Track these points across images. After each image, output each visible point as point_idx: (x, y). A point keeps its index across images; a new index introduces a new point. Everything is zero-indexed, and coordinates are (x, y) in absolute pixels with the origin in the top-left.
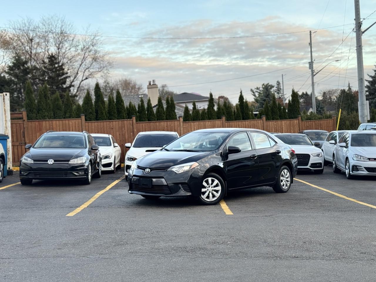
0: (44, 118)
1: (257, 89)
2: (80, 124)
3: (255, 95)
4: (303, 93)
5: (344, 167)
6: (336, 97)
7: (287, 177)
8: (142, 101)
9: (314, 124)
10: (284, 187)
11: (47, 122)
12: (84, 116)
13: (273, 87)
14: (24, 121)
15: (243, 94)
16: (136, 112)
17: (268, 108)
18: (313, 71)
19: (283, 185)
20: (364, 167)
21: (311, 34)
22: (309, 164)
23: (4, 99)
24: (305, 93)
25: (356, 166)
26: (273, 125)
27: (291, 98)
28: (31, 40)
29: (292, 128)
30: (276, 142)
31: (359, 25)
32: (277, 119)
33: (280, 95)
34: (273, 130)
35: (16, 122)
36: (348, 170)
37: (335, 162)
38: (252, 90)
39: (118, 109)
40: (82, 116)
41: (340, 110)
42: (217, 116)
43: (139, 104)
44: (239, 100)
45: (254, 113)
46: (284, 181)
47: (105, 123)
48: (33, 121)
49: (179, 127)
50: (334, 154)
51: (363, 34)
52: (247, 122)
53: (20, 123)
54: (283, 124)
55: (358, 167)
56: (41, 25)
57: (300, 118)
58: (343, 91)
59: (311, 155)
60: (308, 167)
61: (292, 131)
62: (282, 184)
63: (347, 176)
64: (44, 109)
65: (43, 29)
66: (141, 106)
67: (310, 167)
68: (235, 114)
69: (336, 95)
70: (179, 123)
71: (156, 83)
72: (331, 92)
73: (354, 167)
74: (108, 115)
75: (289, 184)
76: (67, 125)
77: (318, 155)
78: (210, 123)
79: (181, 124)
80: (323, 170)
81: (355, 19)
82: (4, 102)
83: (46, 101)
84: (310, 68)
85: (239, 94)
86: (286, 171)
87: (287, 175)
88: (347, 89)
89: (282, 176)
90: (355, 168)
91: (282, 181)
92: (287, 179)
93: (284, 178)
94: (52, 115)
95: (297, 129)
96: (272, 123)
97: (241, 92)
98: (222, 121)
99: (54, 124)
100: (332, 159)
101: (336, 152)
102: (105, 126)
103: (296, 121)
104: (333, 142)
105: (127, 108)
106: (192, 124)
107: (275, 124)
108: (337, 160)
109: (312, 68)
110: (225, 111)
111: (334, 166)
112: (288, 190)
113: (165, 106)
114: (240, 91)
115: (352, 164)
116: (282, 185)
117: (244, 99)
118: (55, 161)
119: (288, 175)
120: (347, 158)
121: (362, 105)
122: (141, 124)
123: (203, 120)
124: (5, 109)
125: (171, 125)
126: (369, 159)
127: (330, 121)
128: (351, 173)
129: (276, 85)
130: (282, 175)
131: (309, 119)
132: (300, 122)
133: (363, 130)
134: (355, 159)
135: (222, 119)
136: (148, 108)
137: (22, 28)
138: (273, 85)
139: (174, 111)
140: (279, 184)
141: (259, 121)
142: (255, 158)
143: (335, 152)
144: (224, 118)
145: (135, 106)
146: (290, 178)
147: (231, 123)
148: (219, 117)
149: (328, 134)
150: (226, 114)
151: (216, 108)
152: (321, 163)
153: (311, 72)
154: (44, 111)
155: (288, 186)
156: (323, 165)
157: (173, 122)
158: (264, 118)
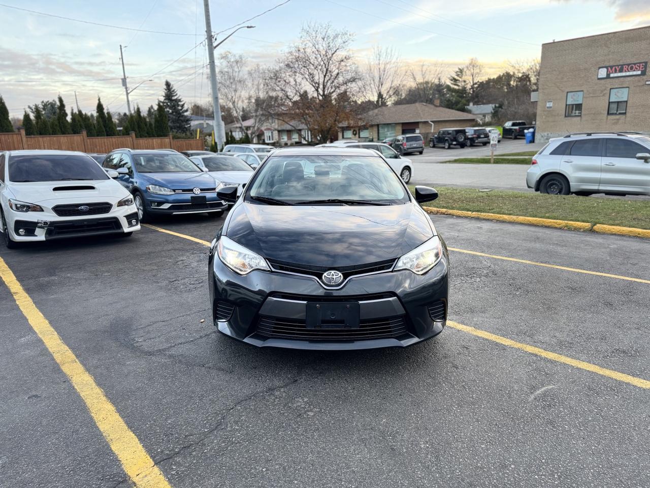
15: (102, 102)
26: (144, 144)
44: (97, 109)
49: (20, 143)
68: (95, 128)
70: (19, 138)
78: (65, 138)
79: (24, 139)
81: (206, 31)
85: (97, 102)
96: (142, 142)
97: (99, 100)
98: (82, 137)
106: (41, 139)
107: (146, 142)
110: (82, 123)
117: (103, 109)
121: (219, 125)
123: (55, 134)
125: (7, 141)
135: (82, 133)
141: (128, 138)
148: (75, 131)
150: (85, 127)
157: (10, 136)
158: (134, 135)
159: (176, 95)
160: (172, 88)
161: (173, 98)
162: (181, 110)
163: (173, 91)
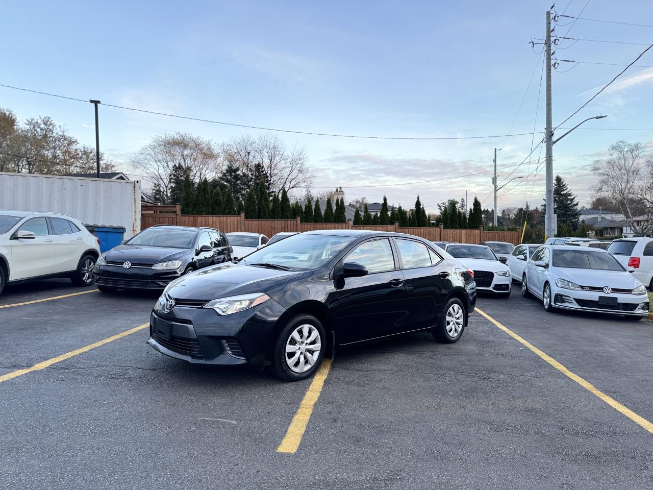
0: (200, 213)
1: (443, 204)
2: (239, 222)
3: (441, 209)
4: (484, 210)
5: (542, 294)
6: (514, 214)
7: (457, 316)
8: (309, 201)
9: (497, 235)
10: (451, 334)
11: (203, 218)
12: (244, 214)
13: (458, 203)
14: (178, 215)
16: (302, 212)
17: (447, 216)
18: (496, 186)
19: (451, 331)
20: (574, 299)
21: (495, 152)
22: (492, 286)
23: (134, 187)
24: (486, 210)
25: (561, 296)
26: (451, 234)
27: (473, 207)
28: (249, 153)
29: (472, 238)
30: (442, 258)
31: (550, 134)
32: (457, 228)
33: (464, 210)
34: (451, 240)
35: (167, 216)
36: (548, 299)
37: (526, 284)
38: (438, 205)
39: (282, 208)
40: (241, 214)
41: (526, 222)
42: (391, 222)
43: (306, 205)
44: (416, 205)
45: (432, 222)
46: (451, 323)
47: (266, 222)
48: (188, 216)
50: (524, 273)
51: (554, 145)
52: (422, 230)
53: (172, 217)
54: (463, 234)
55: (564, 297)
56: (258, 141)
57: (482, 228)
58: (521, 210)
59: (494, 273)
60: (490, 288)
61: (472, 242)
62: (448, 328)
63: (546, 307)
64: (202, 204)
65: (258, 144)
66: (309, 206)
67: (494, 288)
68: (409, 220)
69: (514, 212)
70: (348, 226)
71: (343, 190)
72: (509, 210)
73: (558, 296)
74: (271, 214)
75: (460, 329)
76: (225, 222)
77: (504, 274)
79: (350, 227)
80: (510, 293)
81: (546, 129)
82: (134, 190)
83: (205, 195)
84: (493, 184)
86: (456, 306)
87: (457, 313)
88: (524, 208)
89: (450, 315)
90: (559, 298)
91: (448, 323)
92: (458, 321)
93: (452, 319)
94: (210, 210)
95: (477, 239)
96: (449, 232)
98: (394, 226)
99: (210, 220)
100: (522, 278)
101: (528, 271)
102: (267, 225)
103: (477, 231)
104: (522, 257)
105: (293, 207)
106: (362, 228)
107: (454, 233)
108: (529, 282)
109: (496, 183)
110: (399, 217)
111: (524, 288)
112: (458, 339)
113: (334, 208)
114: (417, 197)
115: (556, 292)
116: (448, 331)
118: (132, 264)
119: (459, 312)
120: (547, 283)
121: (550, 218)
122: (306, 226)
124: (135, 199)
126: (582, 287)
127: (515, 233)
128: (553, 304)
129: (460, 202)
130: (449, 313)
131: (491, 229)
132: (482, 233)
133: (551, 244)
134: (559, 285)
136: (315, 209)
137: (241, 143)
138: (458, 201)
139: (343, 214)
140: (443, 328)
141: (436, 230)
142: (400, 285)
143: (526, 271)
144: (397, 224)
145: (301, 207)
146: (463, 320)
147: (404, 230)
149: (515, 248)
150: (400, 219)
151: (389, 213)
152: (507, 285)
153: (494, 187)
154: (201, 205)
155: (459, 333)
156: (510, 286)
157: (341, 225)
158: (442, 226)
159: (567, 189)
160: (563, 183)
161: (562, 193)
162: (570, 204)
163: (564, 185)
